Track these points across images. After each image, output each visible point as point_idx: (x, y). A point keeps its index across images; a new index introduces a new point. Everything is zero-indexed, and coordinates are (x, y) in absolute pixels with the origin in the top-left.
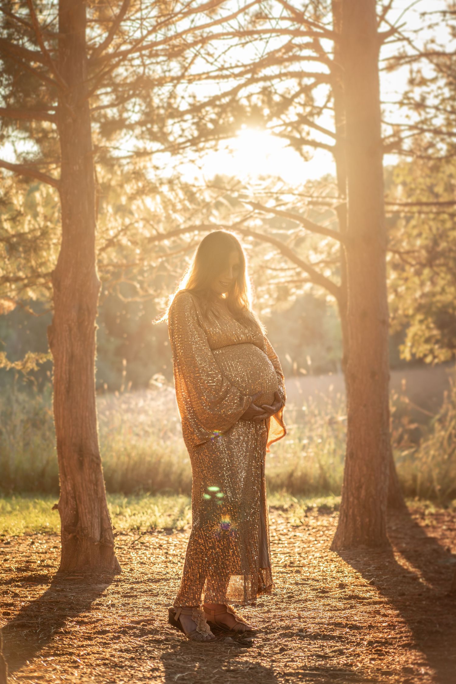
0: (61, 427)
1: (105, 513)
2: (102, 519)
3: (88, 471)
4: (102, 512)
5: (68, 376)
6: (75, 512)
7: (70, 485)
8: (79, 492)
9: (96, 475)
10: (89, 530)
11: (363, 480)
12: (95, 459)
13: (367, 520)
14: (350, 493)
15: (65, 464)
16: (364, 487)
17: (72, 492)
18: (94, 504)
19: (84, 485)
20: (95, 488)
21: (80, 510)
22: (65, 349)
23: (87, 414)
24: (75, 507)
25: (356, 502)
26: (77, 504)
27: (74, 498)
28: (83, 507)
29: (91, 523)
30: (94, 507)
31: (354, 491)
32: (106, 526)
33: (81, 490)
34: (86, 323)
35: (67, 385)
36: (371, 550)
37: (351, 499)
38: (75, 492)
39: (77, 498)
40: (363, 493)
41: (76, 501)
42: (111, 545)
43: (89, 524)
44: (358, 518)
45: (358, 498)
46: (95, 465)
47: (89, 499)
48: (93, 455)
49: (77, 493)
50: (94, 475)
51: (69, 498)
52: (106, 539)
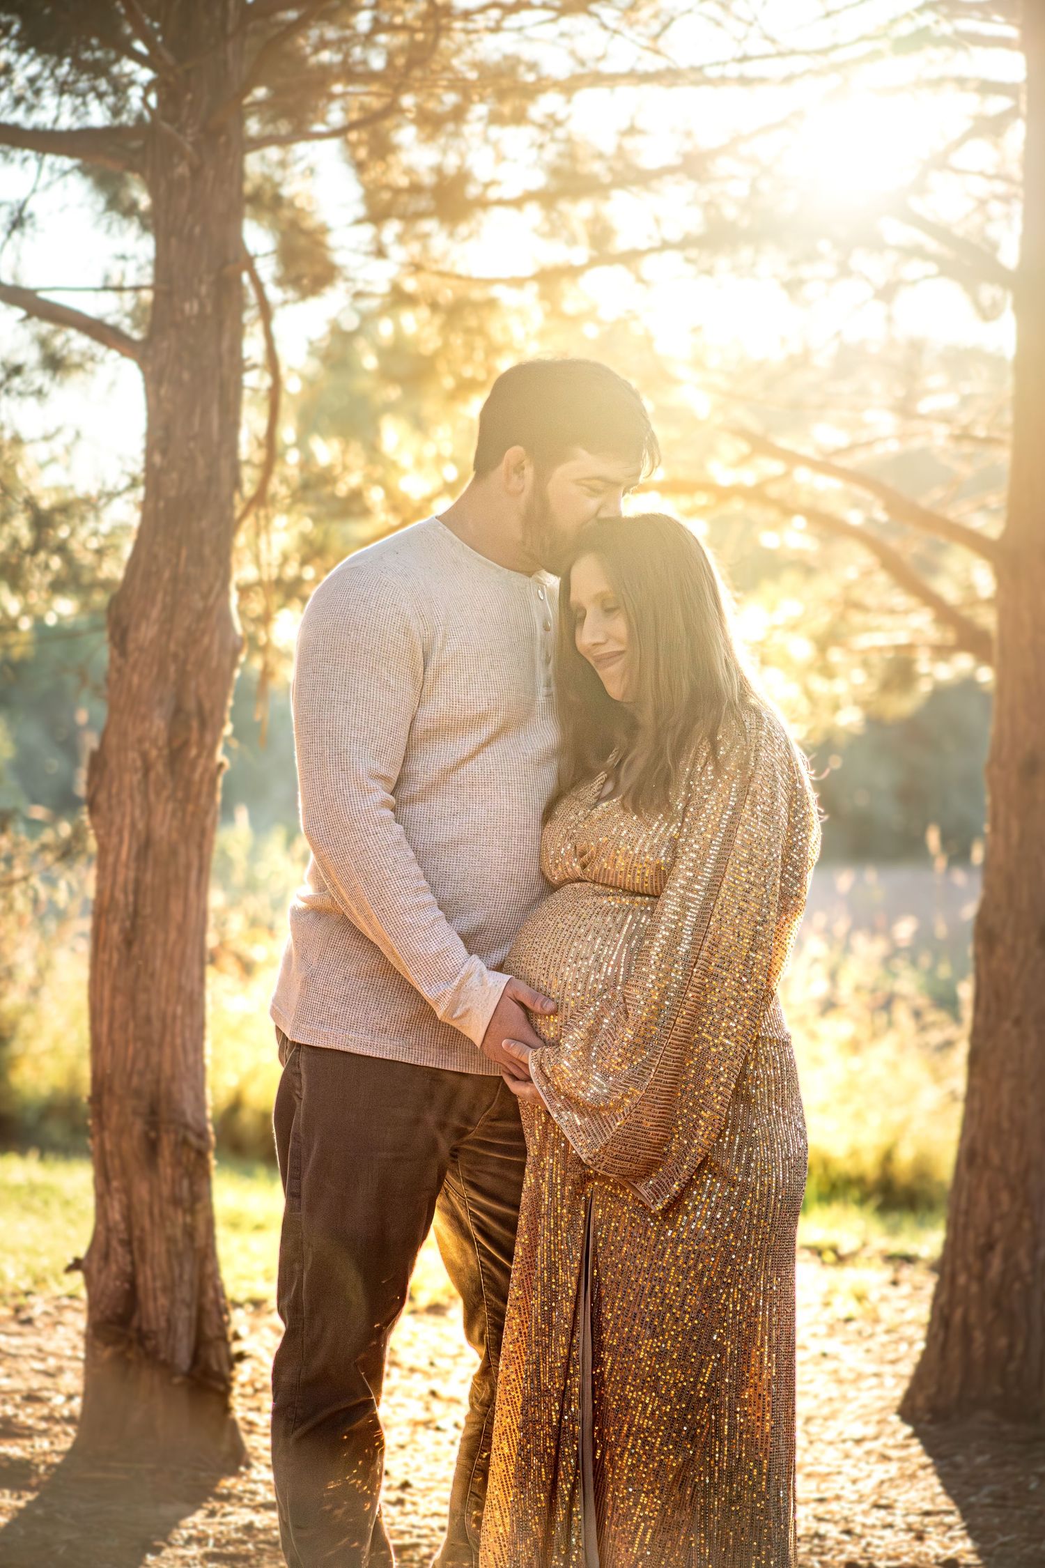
0: (104, 1040)
1: (211, 1294)
2: (201, 1310)
3: (169, 1171)
4: (202, 1292)
5: (131, 898)
6: (127, 1286)
7: (116, 1205)
8: (142, 1230)
9: (191, 1185)
10: (161, 1339)
11: (997, 1228)
12: (193, 1139)
13: (1003, 1342)
14: (959, 1263)
15: (108, 1146)
16: (999, 1248)
17: (122, 1226)
18: (181, 1265)
19: (156, 1211)
20: (188, 1219)
21: (140, 1280)
22: (128, 821)
23: (179, 1010)
24: (129, 1269)
25: (974, 1288)
26: (133, 1263)
27: (128, 1244)
28: (149, 1273)
29: (168, 1321)
30: (181, 1276)
31: (971, 1258)
32: (210, 1332)
33: (147, 1223)
34: (193, 752)
35: (128, 924)
36: (1007, 1427)
37: (962, 1279)
38: (129, 1228)
39: (135, 1244)
40: (996, 1263)
41: (131, 1252)
42: (222, 1387)
43: (163, 1324)
44: (978, 1336)
45: (981, 1278)
46: (193, 1156)
47: (168, 1251)
48: (186, 1126)
49: (137, 1233)
50: (185, 1183)
51: (115, 1243)
52: (208, 1366)
